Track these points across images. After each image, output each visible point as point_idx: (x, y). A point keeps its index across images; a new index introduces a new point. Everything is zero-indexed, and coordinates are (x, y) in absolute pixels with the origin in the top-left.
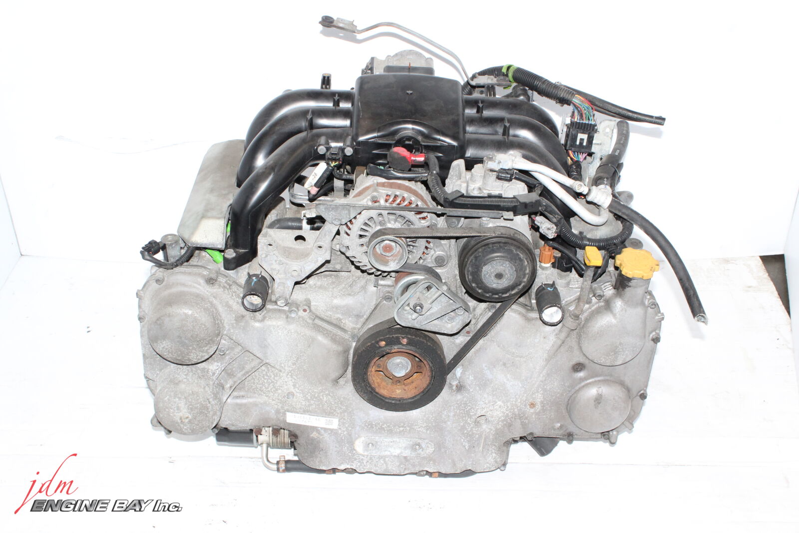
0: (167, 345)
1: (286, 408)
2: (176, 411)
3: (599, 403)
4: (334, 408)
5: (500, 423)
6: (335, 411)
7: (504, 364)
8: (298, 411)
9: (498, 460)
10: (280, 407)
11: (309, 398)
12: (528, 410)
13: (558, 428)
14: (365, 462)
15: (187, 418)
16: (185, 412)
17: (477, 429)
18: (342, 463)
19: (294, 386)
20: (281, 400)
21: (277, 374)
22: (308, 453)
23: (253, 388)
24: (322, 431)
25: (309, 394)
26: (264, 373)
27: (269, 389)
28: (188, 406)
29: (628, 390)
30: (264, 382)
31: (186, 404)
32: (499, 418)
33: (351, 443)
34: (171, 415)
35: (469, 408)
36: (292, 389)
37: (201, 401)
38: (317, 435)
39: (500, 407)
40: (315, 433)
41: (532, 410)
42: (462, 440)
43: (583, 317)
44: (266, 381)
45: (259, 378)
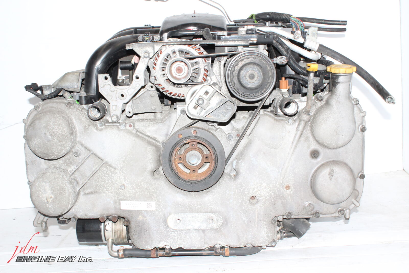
0: (38, 142)
1: (120, 198)
2: (44, 193)
3: (332, 176)
4: (152, 193)
5: (267, 201)
6: (152, 195)
7: (264, 153)
8: (128, 199)
9: (269, 235)
10: (116, 198)
11: (135, 187)
12: (285, 192)
13: (308, 206)
14: (176, 238)
15: (51, 197)
16: (50, 193)
17: (251, 207)
18: (161, 241)
19: (125, 179)
20: (117, 192)
21: (113, 172)
22: (137, 235)
23: (99, 185)
24: (145, 214)
25: (135, 184)
26: (105, 172)
27: (109, 184)
28: (51, 188)
29: (351, 171)
30: (105, 179)
31: (50, 187)
32: (266, 197)
33: (165, 221)
34: (40, 196)
35: (244, 188)
36: (124, 183)
37: (60, 184)
38: (142, 217)
39: (265, 188)
40: (140, 216)
41: (288, 192)
42: (242, 216)
43: (312, 113)
44: (106, 178)
45: (102, 177)
